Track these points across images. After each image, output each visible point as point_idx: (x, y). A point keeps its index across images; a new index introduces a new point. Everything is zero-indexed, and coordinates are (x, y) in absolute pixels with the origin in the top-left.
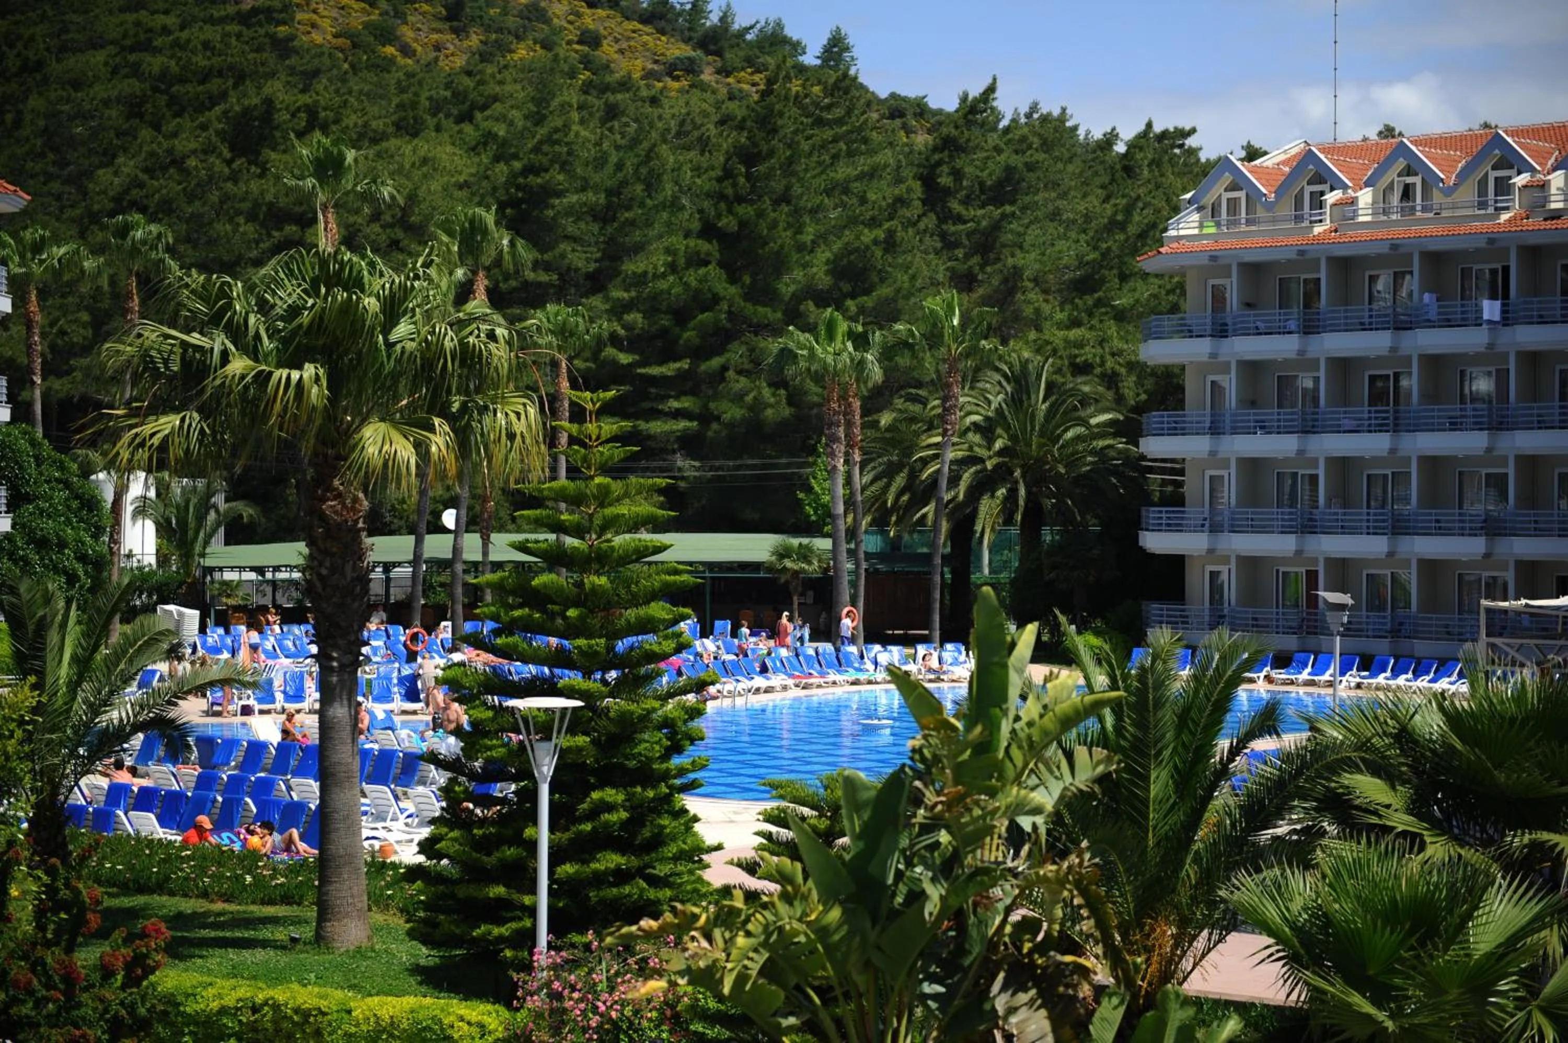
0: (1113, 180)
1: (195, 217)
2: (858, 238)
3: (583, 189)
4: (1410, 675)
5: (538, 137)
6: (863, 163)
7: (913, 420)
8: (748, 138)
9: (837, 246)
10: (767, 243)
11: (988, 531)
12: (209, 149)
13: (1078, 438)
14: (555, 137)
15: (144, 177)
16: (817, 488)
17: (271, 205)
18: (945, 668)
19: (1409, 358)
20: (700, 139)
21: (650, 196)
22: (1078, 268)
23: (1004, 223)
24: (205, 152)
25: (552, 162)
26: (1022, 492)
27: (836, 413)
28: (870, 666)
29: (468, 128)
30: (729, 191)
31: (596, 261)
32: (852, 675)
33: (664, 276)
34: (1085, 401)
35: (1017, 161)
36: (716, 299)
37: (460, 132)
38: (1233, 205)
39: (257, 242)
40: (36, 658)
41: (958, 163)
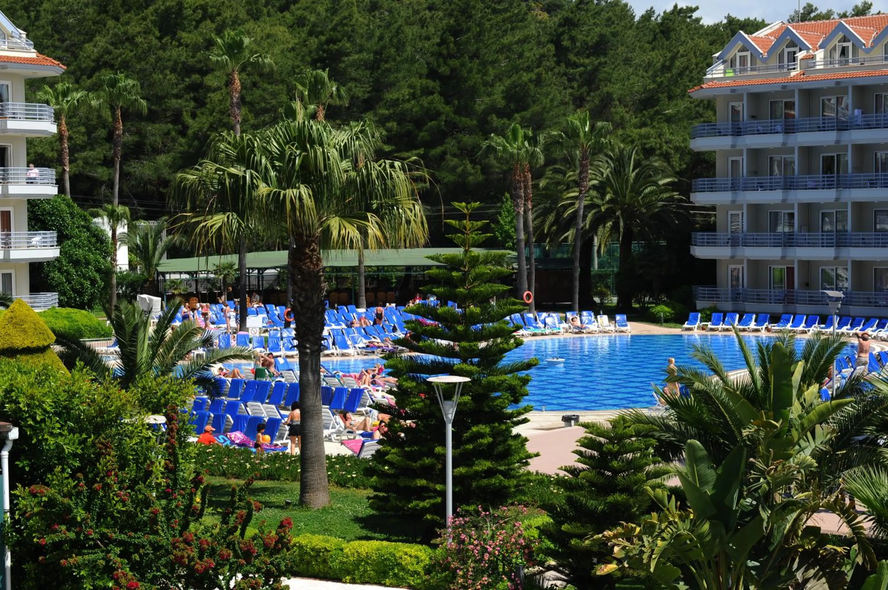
0: (655, 39)
1: (142, 70)
2: (520, 78)
3: (360, 51)
4: (849, 327)
5: (334, 22)
6: (519, 35)
7: (558, 183)
8: (455, 21)
9: (508, 82)
10: (466, 82)
11: (603, 246)
12: (147, 32)
13: (651, 192)
14: (345, 22)
15: (111, 48)
16: (502, 222)
17: (184, 63)
18: (584, 325)
19: (846, 146)
20: (421, 19)
21: (398, 55)
22: (644, 93)
23: (601, 68)
24: (145, 33)
25: (343, 36)
26: (622, 224)
27: (519, 182)
28: (541, 325)
29: (287, 15)
30: (445, 52)
31: (368, 92)
32: (532, 330)
33: (409, 101)
34: (656, 171)
35: (607, 31)
36: (438, 114)
37: (284, 17)
38: (743, 60)
39: (177, 85)
40: (132, 346)
41: (574, 33)
